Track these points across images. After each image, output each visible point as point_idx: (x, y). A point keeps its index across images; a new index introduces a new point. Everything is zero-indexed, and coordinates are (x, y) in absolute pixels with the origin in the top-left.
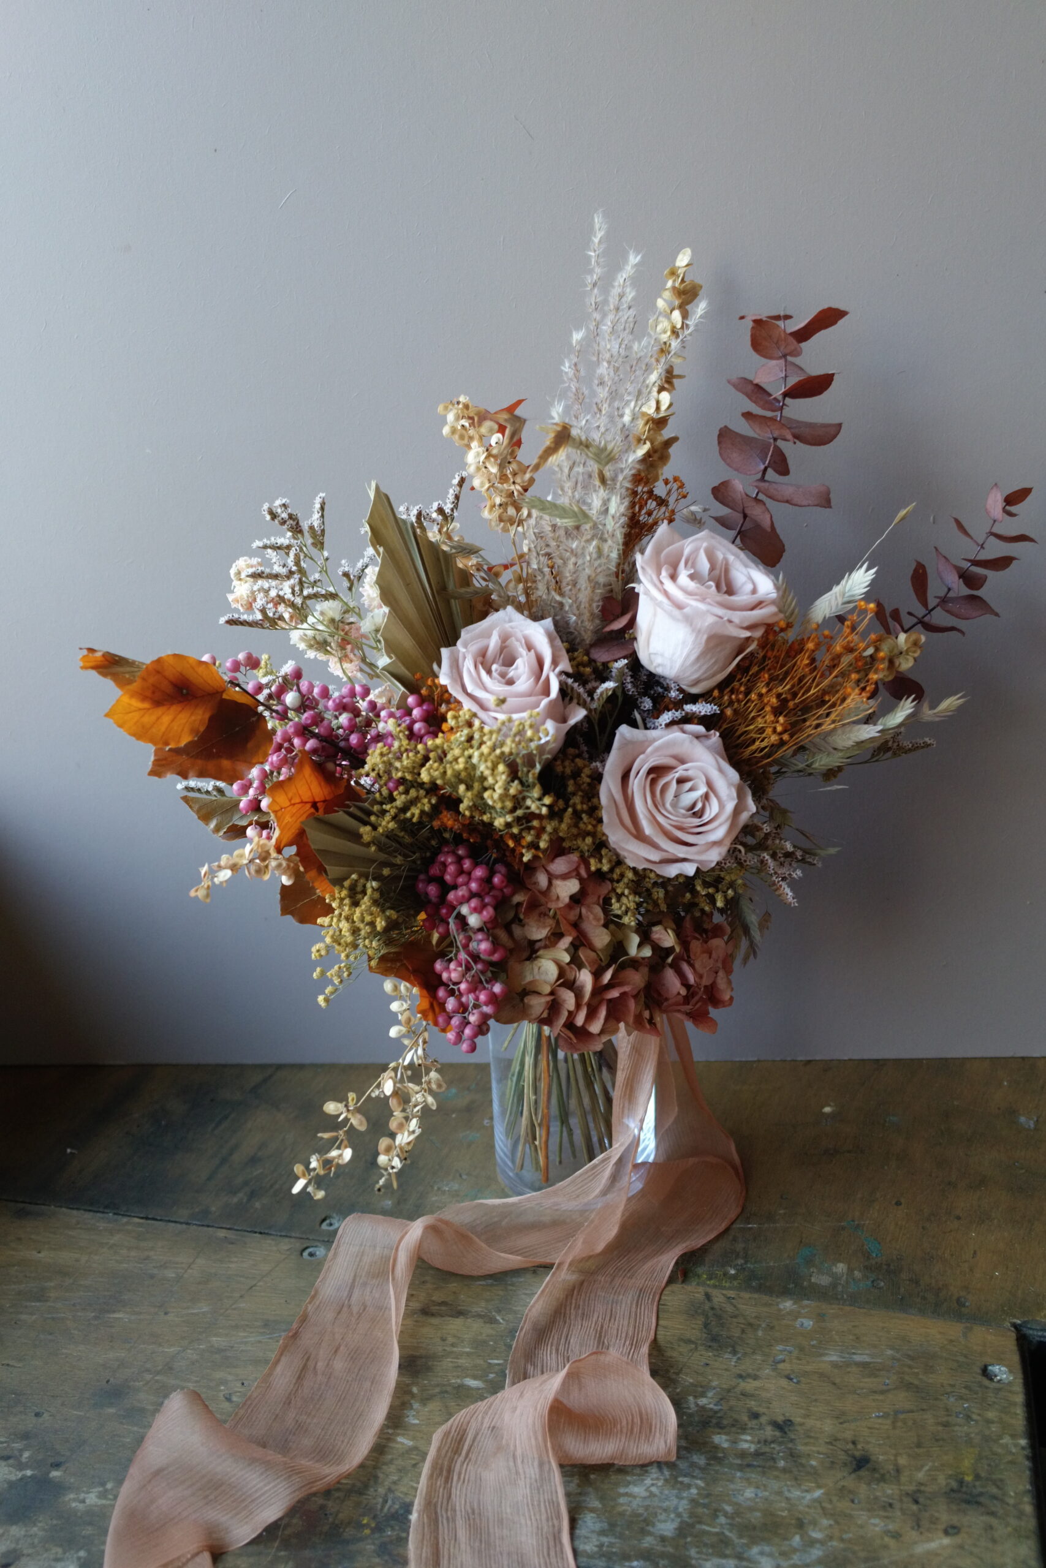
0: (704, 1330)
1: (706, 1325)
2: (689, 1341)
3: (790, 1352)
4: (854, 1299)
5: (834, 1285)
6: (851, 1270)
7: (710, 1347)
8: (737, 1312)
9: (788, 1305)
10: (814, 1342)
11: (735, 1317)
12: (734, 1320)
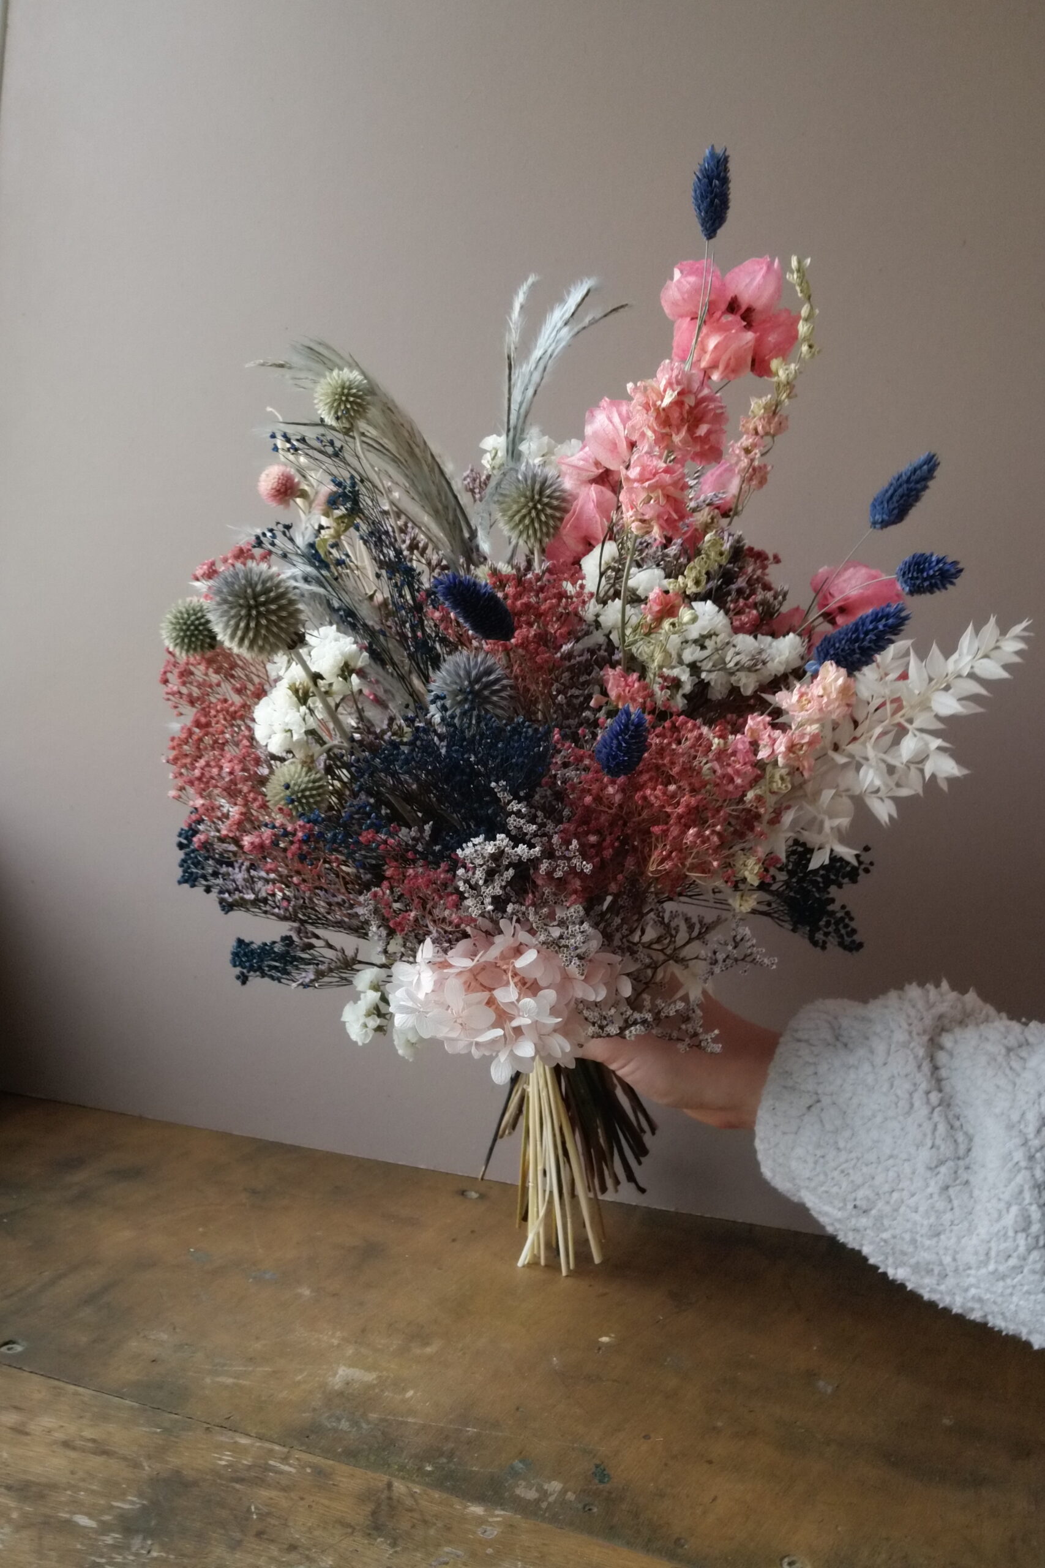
0: (370, 1518)
1: (374, 1513)
2: (349, 1526)
3: (458, 1556)
4: (554, 1519)
5: (538, 1501)
6: (564, 1492)
7: (369, 1534)
8: (415, 1507)
9: (477, 1510)
10: (490, 1551)
11: (411, 1510)
12: (410, 1514)
